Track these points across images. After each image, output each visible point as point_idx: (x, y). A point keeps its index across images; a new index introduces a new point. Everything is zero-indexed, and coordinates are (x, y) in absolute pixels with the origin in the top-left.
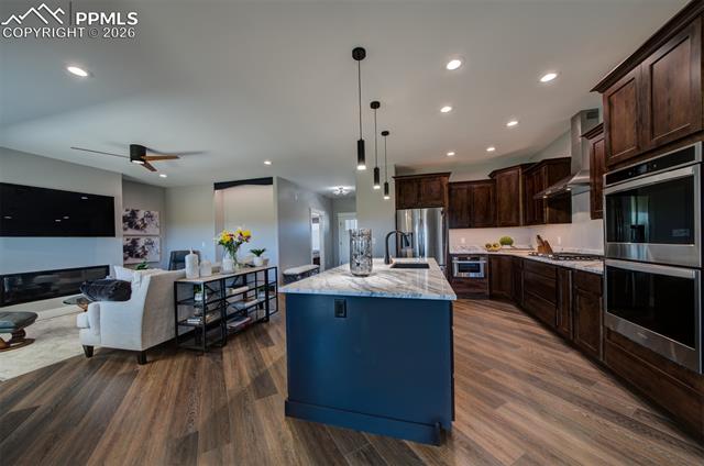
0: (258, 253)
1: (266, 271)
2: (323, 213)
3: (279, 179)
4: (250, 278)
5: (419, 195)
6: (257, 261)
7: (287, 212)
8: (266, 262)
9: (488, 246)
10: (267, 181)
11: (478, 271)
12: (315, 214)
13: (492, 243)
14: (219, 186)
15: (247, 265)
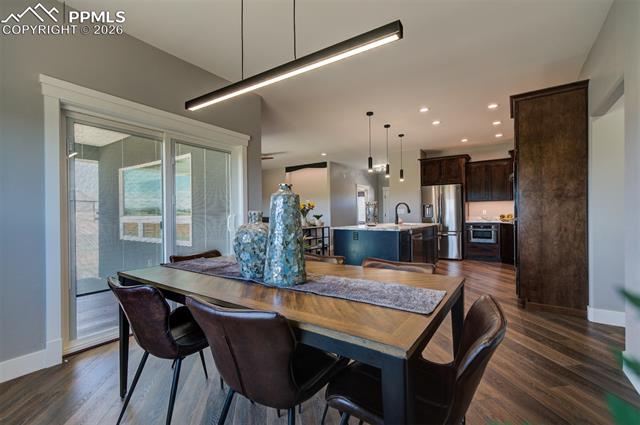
0: (318, 217)
1: (323, 229)
2: (368, 187)
3: (332, 163)
4: (313, 233)
5: (440, 174)
6: (317, 222)
7: (337, 188)
8: (322, 224)
9: (502, 217)
10: (323, 165)
11: (490, 238)
12: (361, 188)
13: (506, 215)
14: (289, 169)
15: (311, 225)
